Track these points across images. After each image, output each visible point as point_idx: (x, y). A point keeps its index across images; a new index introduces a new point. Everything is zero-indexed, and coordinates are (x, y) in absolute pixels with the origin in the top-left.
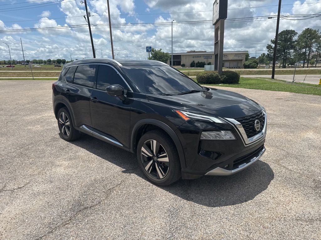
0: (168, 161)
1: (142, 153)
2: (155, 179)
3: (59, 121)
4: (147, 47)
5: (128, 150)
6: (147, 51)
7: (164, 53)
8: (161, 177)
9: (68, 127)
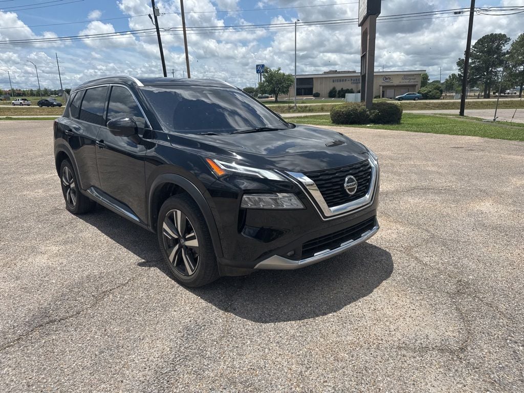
0: (197, 246)
1: (164, 233)
2: (181, 276)
3: (62, 181)
4: (257, 66)
5: (145, 227)
6: (257, 72)
7: (284, 74)
8: (190, 273)
9: (73, 190)
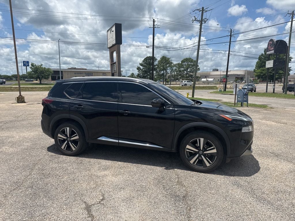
4: (24, 62)
6: (24, 66)
7: (45, 68)
